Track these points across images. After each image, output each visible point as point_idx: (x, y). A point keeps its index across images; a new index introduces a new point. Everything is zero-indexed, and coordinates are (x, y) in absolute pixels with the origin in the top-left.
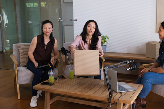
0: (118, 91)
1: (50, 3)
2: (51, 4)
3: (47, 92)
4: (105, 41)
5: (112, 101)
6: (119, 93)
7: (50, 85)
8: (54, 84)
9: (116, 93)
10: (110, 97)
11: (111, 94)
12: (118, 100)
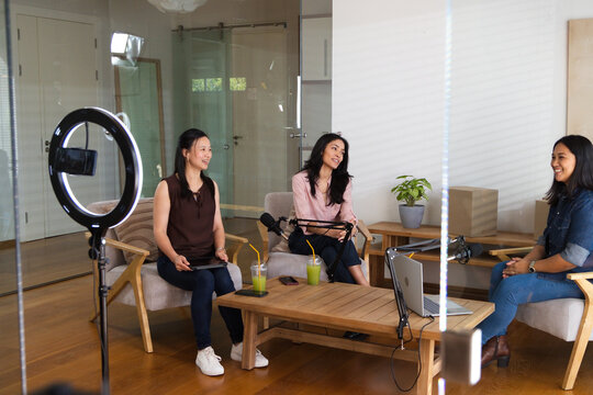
0: (424, 313)
1: (263, 84)
2: (265, 87)
3: (250, 312)
4: (420, 195)
5: (406, 335)
6: (427, 317)
7: (259, 296)
8: (267, 293)
9: (418, 319)
10: (403, 324)
11: (403, 316)
12: (421, 331)
